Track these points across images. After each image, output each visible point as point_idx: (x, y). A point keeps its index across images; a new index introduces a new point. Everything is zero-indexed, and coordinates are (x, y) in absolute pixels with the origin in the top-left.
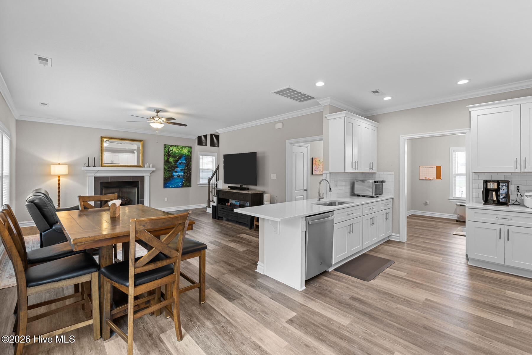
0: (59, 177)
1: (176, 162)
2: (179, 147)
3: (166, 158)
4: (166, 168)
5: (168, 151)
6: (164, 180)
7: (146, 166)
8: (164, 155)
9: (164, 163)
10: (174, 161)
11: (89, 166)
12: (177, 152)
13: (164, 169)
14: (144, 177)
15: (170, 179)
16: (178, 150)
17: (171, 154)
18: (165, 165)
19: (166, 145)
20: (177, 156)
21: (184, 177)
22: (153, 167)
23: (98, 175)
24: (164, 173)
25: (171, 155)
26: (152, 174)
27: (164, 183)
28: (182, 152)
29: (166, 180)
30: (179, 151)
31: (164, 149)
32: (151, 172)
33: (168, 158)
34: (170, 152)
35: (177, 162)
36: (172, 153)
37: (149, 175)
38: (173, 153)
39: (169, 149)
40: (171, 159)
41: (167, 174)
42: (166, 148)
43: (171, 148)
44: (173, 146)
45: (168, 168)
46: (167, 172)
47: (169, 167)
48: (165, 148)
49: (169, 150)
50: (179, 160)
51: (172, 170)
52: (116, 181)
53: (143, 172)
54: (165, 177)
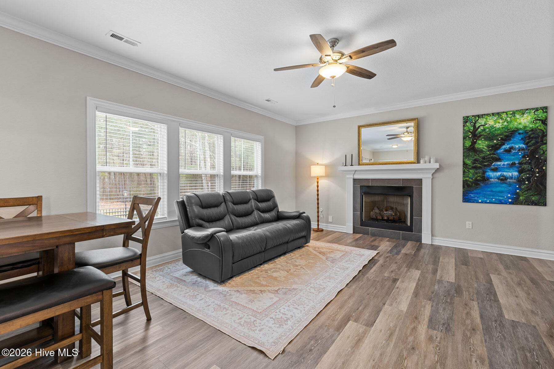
0: (318, 179)
1: (495, 148)
2: (504, 116)
3: (468, 144)
4: (468, 162)
5: (472, 128)
6: (464, 187)
7: (422, 161)
8: (464, 138)
9: (464, 153)
10: (488, 146)
11: (346, 166)
12: (498, 126)
13: (465, 164)
14: (422, 179)
15: (479, 184)
16: (501, 121)
17: (480, 132)
18: (465, 156)
19: (468, 117)
20: (497, 135)
21: (520, 181)
22: (436, 162)
23: (357, 176)
24: (464, 172)
25: (482, 135)
26: (437, 175)
27: (463, 192)
28: (514, 125)
29: (469, 186)
30: (505, 124)
31: (464, 126)
32: (434, 171)
33: (474, 143)
34: (479, 130)
35: (499, 148)
36: (484, 130)
37: (431, 176)
38: (487, 130)
39: (475, 123)
40: (482, 144)
41: (471, 175)
42: (467, 124)
43: (482, 121)
44: (487, 115)
45: (474, 163)
46: (470, 171)
47: (475, 161)
48: (466, 122)
49: (474, 126)
50: (504, 144)
51: (485, 166)
52: (378, 185)
53: (419, 171)
54: (466, 180)
